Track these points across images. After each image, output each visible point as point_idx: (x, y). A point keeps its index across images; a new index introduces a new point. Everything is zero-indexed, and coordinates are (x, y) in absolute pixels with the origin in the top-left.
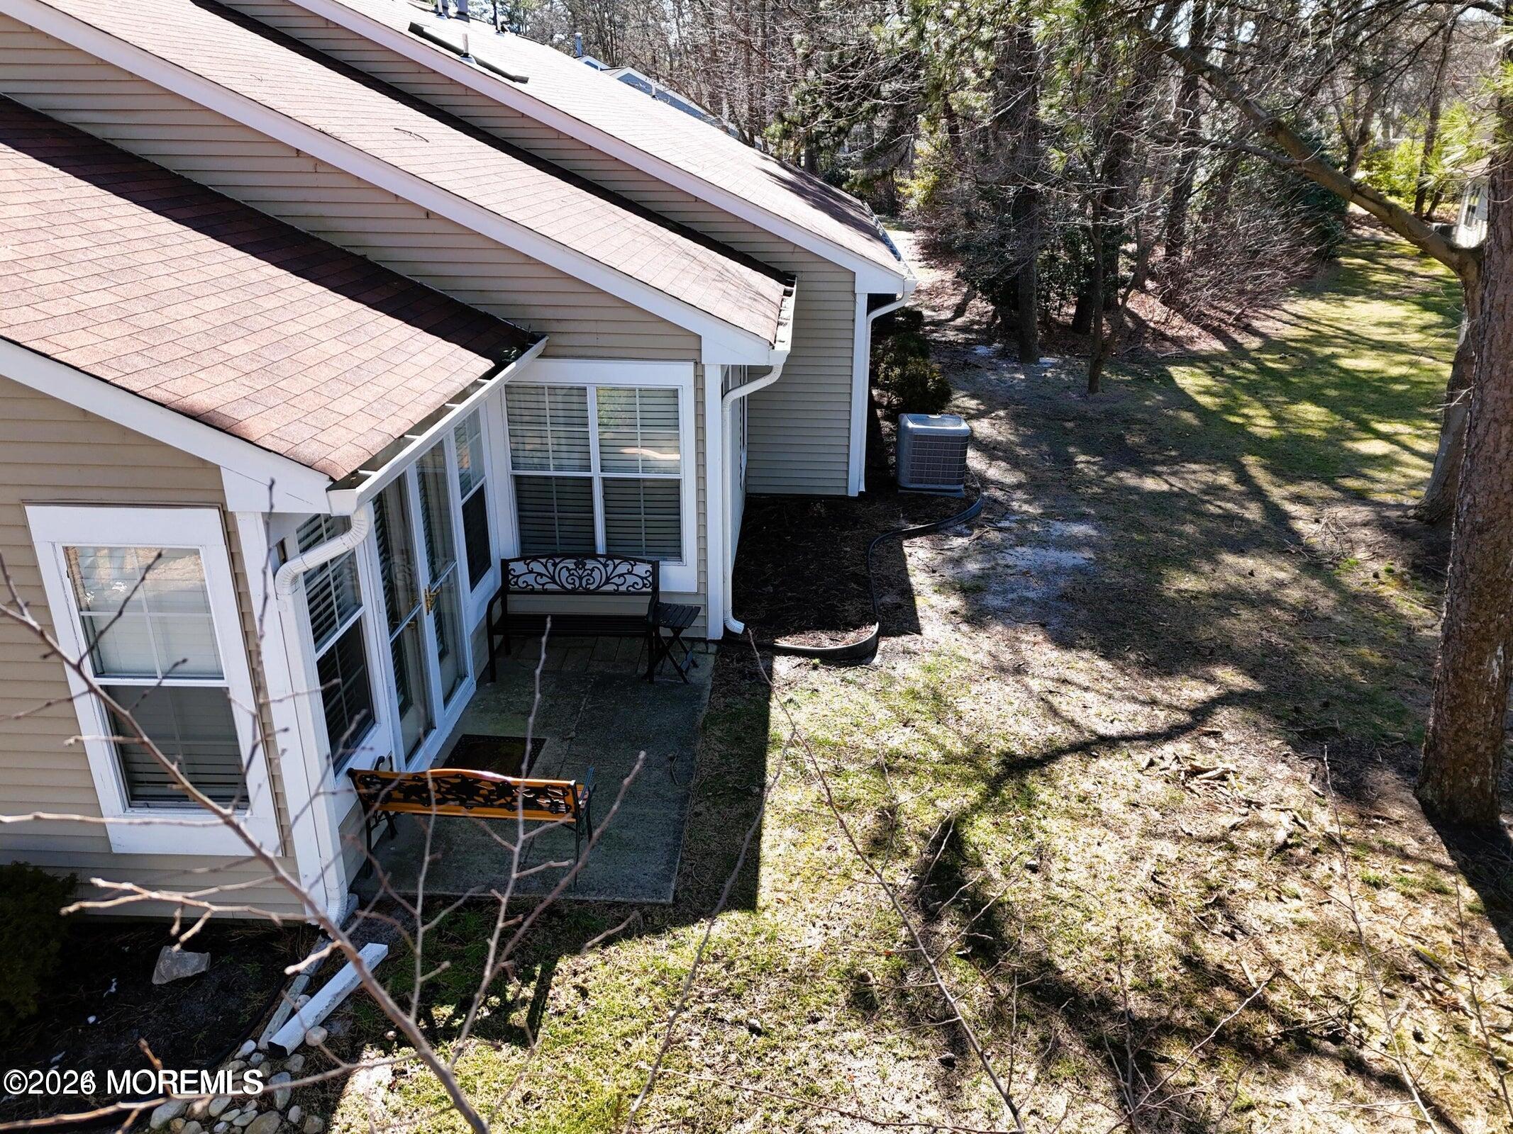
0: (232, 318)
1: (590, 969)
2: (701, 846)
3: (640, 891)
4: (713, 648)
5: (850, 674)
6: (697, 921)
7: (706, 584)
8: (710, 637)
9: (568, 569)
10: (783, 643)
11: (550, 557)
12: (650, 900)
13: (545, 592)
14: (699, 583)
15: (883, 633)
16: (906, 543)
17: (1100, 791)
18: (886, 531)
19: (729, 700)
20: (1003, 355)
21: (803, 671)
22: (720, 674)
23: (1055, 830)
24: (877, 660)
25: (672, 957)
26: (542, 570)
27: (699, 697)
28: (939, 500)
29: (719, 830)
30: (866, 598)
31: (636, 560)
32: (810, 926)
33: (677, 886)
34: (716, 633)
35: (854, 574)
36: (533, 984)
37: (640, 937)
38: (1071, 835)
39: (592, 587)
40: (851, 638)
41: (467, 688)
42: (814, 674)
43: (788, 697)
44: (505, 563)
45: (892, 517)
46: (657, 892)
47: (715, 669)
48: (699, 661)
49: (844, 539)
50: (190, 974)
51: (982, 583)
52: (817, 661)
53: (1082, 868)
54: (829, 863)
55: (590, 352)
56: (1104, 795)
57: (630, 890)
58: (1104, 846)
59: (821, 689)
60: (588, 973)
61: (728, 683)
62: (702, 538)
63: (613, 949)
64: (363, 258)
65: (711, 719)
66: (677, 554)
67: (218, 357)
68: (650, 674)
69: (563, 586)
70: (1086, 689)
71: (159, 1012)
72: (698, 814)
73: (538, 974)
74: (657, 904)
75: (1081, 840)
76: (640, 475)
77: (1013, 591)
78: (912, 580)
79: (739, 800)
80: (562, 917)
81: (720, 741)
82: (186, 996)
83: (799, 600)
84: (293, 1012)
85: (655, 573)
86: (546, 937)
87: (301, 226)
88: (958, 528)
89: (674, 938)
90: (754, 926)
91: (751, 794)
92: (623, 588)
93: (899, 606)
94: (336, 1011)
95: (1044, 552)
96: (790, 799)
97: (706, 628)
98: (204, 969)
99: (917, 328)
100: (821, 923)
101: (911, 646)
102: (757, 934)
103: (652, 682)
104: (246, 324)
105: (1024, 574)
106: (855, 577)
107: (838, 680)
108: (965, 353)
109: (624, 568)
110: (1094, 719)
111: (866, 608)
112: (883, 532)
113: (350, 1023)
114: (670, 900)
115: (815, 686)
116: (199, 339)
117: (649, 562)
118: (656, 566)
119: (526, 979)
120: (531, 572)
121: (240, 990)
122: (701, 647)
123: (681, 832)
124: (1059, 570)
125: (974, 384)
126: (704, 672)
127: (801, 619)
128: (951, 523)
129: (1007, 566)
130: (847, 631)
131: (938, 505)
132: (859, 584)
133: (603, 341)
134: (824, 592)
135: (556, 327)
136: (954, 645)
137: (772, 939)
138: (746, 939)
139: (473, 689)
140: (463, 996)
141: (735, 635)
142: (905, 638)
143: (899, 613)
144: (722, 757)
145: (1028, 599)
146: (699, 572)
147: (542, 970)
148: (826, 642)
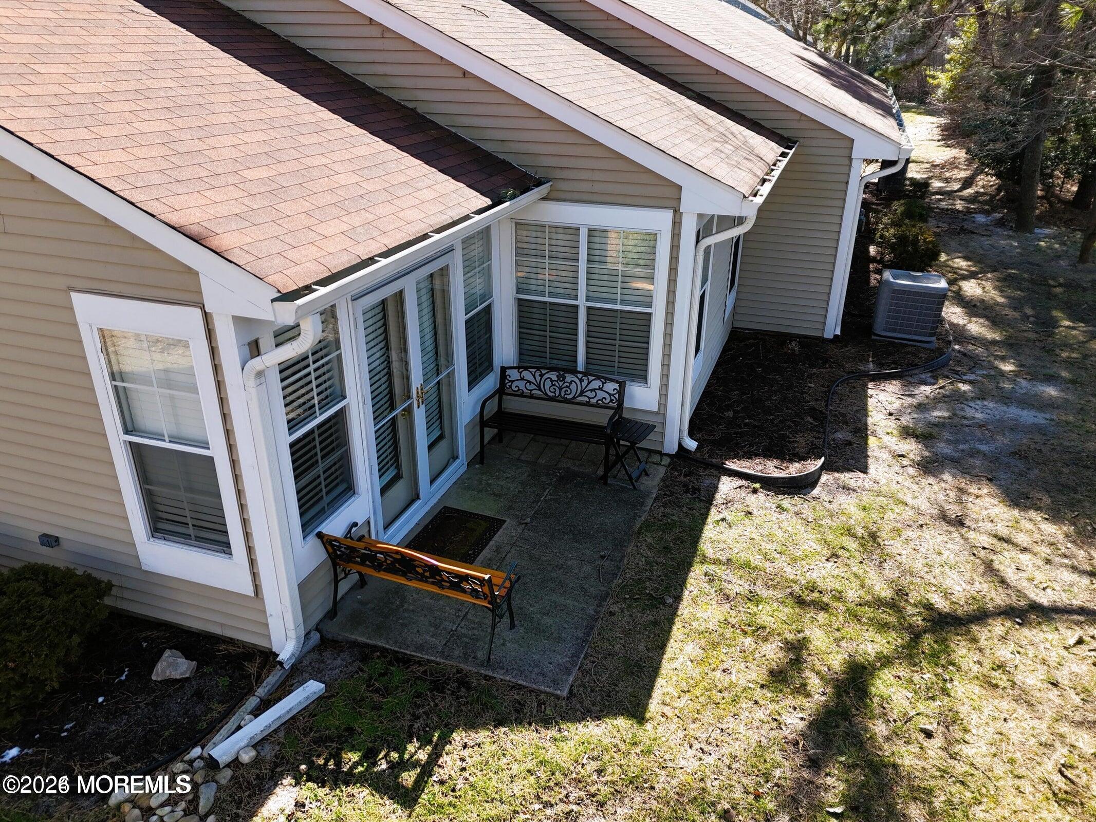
0: (267, 149)
1: (479, 745)
2: (606, 645)
3: (541, 678)
4: (666, 461)
5: (786, 502)
6: (584, 719)
7: (665, 405)
8: (666, 451)
9: (551, 380)
10: (731, 465)
11: (538, 369)
12: (548, 690)
13: (532, 397)
14: (660, 404)
15: (827, 467)
16: (870, 385)
17: (1017, 662)
18: (853, 372)
19: (668, 510)
20: (1001, 223)
21: (743, 493)
22: (667, 485)
23: (960, 695)
24: (816, 492)
25: (553, 749)
26: (531, 378)
27: (642, 504)
28: (909, 349)
29: (627, 633)
30: (819, 432)
31: (607, 379)
32: (687, 746)
33: (575, 681)
34: (671, 447)
35: (813, 409)
36: (429, 748)
37: (530, 724)
38: (976, 704)
39: (570, 397)
40: (794, 469)
41: (457, 469)
42: (752, 498)
43: (722, 516)
44: (503, 369)
45: (861, 361)
46: (556, 683)
47: (664, 480)
48: (651, 471)
49: (811, 376)
50: (178, 677)
51: (935, 431)
52: (757, 485)
53: (982, 743)
54: (720, 686)
55: (585, 197)
56: (1021, 667)
57: (533, 676)
58: (1011, 724)
59: (755, 512)
60: (476, 748)
61: (672, 494)
62: (666, 365)
63: (503, 729)
64: (414, 110)
65: (647, 525)
66: (643, 378)
67: (234, 179)
68: (604, 478)
69: (546, 394)
70: (1025, 550)
71: (147, 704)
72: (612, 614)
73: (435, 739)
74: (553, 695)
75: (986, 712)
76: (618, 307)
77: (965, 442)
78: (870, 420)
79: (654, 607)
80: (469, 689)
81: (650, 547)
82: (170, 696)
83: (755, 426)
84: (239, 728)
85: (621, 391)
86: (451, 705)
87: (371, 83)
88: (923, 376)
89: (560, 730)
90: (634, 736)
91: (664, 603)
92: (594, 401)
93: (849, 443)
94: (269, 735)
95: (1005, 408)
96: (698, 615)
97: (662, 443)
98: (187, 675)
99: (923, 197)
100: (698, 746)
101: (852, 484)
102: (635, 744)
103: (606, 483)
104: (277, 155)
105: (980, 426)
106: (813, 412)
107: (774, 506)
108: (964, 220)
109: (596, 384)
110: (1025, 584)
111: (816, 441)
112: (849, 373)
113: (277, 748)
114: (565, 694)
115: (750, 509)
116: (225, 164)
117: (617, 382)
118: (622, 386)
119: (425, 741)
120: (522, 379)
121: (208, 699)
122: (656, 458)
123: (592, 629)
124: (1015, 427)
125: (967, 247)
126: (652, 483)
127: (751, 445)
128: (917, 371)
129: (965, 418)
130: (791, 461)
131: (908, 353)
132: (815, 419)
133: (598, 187)
134: (781, 422)
135: (559, 174)
136: (895, 487)
137: (648, 752)
138: (623, 747)
139: (464, 468)
140: (370, 745)
141: (688, 451)
142: (848, 475)
143: (848, 450)
144: (647, 563)
145: (979, 452)
146: (661, 395)
147: (439, 737)
148: (771, 469)
